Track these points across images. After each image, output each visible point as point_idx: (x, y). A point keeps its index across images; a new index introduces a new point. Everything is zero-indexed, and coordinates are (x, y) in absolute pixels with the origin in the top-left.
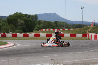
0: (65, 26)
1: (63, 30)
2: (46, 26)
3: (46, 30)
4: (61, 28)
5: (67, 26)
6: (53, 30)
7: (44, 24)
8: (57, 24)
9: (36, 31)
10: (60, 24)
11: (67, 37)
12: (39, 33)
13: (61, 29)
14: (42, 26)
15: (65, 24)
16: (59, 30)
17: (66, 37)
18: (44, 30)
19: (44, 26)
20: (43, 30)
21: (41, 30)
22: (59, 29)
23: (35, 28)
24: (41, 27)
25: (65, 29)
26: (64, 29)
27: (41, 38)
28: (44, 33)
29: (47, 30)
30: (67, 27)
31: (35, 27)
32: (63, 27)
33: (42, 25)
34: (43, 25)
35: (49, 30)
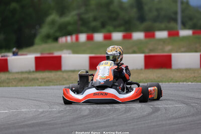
0: (183, 17)
1: (170, 35)
2: (95, 19)
3: (90, 38)
4: (163, 26)
5: (191, 19)
6: (125, 37)
7: (82, 10)
8: (146, 8)
9: (46, 42)
10: (158, 10)
11: (187, 70)
12: (56, 54)
13: (162, 35)
14: (76, 18)
15: (183, 11)
16: (153, 36)
17: (179, 70)
18: (83, 37)
19: (81, 19)
20: (77, 39)
21: (69, 38)
22: (150, 34)
23: (45, 30)
24: (69, 24)
25: (177, 34)
26: (173, 34)
27: (65, 75)
28: (84, 52)
29: (99, 37)
30: (190, 23)
31: (40, 22)
32: (172, 24)
33: (74, 13)
34: (79, 15)
35: (108, 38)
